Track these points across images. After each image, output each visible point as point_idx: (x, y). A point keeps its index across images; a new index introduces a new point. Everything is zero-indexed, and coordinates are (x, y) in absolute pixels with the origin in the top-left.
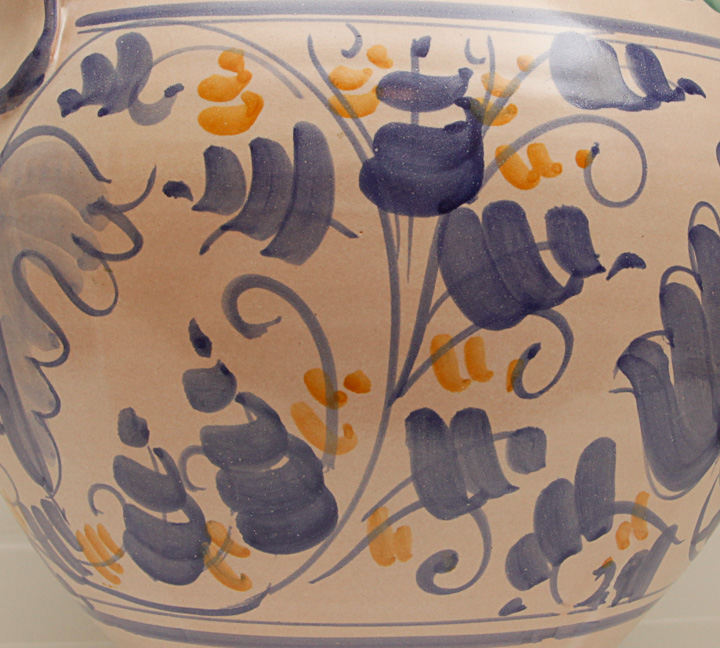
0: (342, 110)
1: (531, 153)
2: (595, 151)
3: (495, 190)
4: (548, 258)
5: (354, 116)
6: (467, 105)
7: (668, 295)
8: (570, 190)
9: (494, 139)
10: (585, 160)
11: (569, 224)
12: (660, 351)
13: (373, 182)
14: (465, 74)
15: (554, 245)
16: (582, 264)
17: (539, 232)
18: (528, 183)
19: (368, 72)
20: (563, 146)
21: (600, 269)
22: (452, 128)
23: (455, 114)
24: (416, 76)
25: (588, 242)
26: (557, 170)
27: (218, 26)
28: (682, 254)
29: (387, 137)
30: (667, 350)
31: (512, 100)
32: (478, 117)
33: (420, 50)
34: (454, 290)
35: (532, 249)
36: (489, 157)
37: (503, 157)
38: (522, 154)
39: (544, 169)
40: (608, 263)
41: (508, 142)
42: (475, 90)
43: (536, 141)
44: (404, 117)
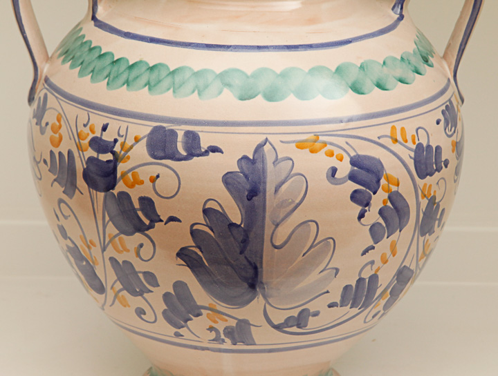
0: (80, 147)
1: (133, 175)
2: (158, 176)
3: (120, 187)
4: (140, 214)
5: (82, 151)
6: (114, 153)
7: (194, 233)
8: (146, 190)
9: (121, 168)
10: (153, 180)
11: (147, 203)
12: (196, 253)
13: (86, 176)
14: (116, 141)
15: (142, 210)
16: (155, 219)
17: (137, 205)
18: (132, 186)
19: (88, 134)
20: (145, 173)
21: (161, 221)
22: (108, 162)
23: (109, 157)
24: (101, 139)
25: (155, 210)
26: (142, 182)
27: (60, 101)
28: (200, 218)
29: (91, 160)
30: (200, 253)
31: (129, 154)
32: (117, 159)
33: (104, 128)
34: (111, 219)
35: (134, 210)
36: (119, 175)
37: (124, 175)
38: (130, 175)
39: (137, 182)
40: (164, 218)
41: (126, 170)
42: (117, 148)
43: (136, 170)
44: (95, 154)
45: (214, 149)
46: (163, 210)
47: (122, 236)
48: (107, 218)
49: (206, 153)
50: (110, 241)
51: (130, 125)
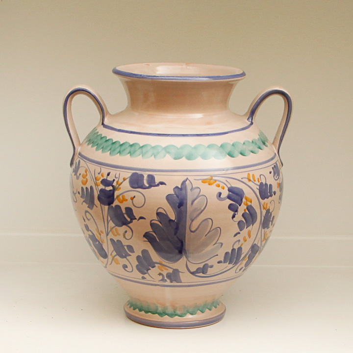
0: (96, 184)
1: (122, 197)
2: (134, 197)
3: (116, 203)
4: (125, 216)
5: (98, 186)
6: (113, 186)
7: (152, 225)
8: (128, 204)
9: (116, 193)
10: (132, 199)
11: (129, 210)
12: (153, 235)
13: (99, 198)
14: (114, 180)
15: (127, 213)
16: (133, 218)
17: (124, 211)
18: (121, 202)
19: (100, 178)
20: (128, 196)
21: (136, 219)
22: (110, 190)
23: (111, 188)
24: (106, 180)
25: (133, 214)
26: (127, 200)
27: (87, 163)
28: (155, 217)
29: (102, 190)
30: (155, 235)
31: (120, 186)
32: (114, 189)
33: (108, 174)
34: (111, 219)
35: (123, 214)
36: (115, 197)
37: (118, 196)
38: (121, 197)
39: (125, 200)
40: (137, 218)
41: (119, 194)
42: (115, 184)
43: (124, 194)
44: (104, 187)
45: (162, 183)
46: (137, 213)
47: (117, 227)
48: (109, 218)
49: (158, 185)
50: (111, 230)
51: (121, 172)
